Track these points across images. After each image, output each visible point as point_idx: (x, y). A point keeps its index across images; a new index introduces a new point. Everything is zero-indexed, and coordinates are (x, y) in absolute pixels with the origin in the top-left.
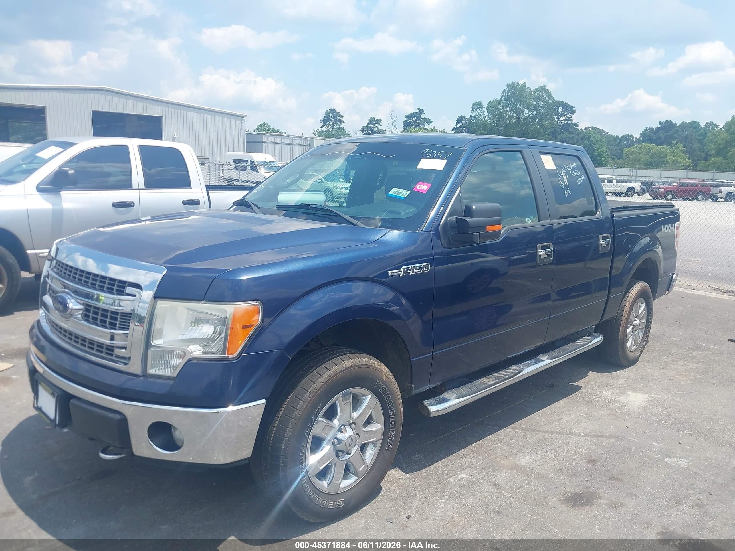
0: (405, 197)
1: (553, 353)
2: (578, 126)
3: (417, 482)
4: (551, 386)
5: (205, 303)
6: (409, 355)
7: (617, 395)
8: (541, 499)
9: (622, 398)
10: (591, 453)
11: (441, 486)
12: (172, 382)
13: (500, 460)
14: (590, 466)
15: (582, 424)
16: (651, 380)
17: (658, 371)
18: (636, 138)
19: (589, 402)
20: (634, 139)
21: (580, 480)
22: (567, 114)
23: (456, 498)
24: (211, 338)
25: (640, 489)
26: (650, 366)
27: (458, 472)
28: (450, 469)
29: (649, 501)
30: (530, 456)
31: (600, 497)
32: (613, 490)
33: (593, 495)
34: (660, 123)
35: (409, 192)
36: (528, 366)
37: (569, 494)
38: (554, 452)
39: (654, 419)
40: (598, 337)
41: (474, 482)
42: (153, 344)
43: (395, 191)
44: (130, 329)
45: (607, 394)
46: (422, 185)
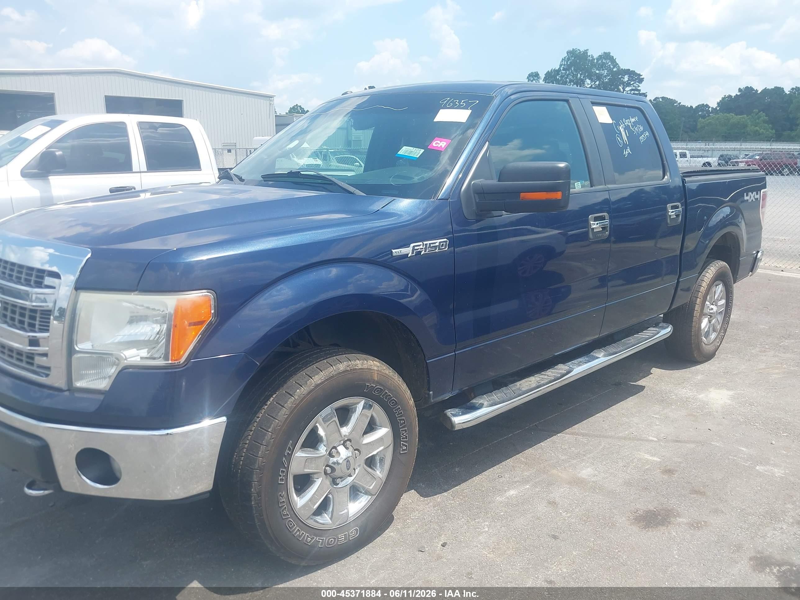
0: (418, 157)
1: (611, 349)
2: (646, 96)
3: (456, 501)
4: (618, 384)
5: (139, 293)
6: (424, 356)
7: (696, 392)
8: (607, 519)
9: (701, 396)
10: (666, 462)
11: (485, 505)
12: (101, 397)
13: (556, 472)
14: (666, 477)
15: (656, 427)
16: (736, 374)
17: (744, 364)
18: (712, 108)
19: (662, 401)
20: (710, 109)
21: (653, 495)
22: (634, 83)
23: (502, 520)
24: (155, 339)
25: (727, 504)
26: (735, 358)
27: (506, 488)
28: (496, 484)
29: (739, 518)
30: (593, 467)
31: (679, 515)
32: (694, 506)
33: (670, 512)
34: (740, 90)
35: (423, 150)
36: (579, 365)
37: (641, 512)
38: (623, 461)
39: (742, 420)
40: (667, 327)
41: (524, 499)
42: (77, 349)
43: (405, 151)
44: (50, 330)
45: (684, 392)
46: (439, 142)
